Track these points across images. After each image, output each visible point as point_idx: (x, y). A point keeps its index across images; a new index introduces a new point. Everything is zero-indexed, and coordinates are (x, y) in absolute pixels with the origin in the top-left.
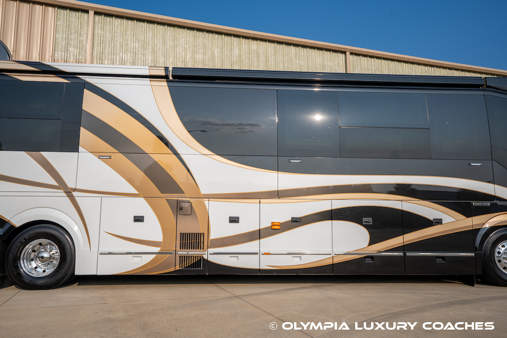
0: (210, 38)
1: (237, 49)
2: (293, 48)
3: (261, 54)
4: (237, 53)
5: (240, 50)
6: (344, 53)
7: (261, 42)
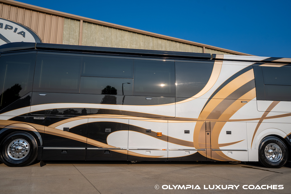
0: (139, 37)
1: (152, 43)
2: (178, 44)
3: (163, 46)
4: (152, 45)
5: (153, 43)
6: (202, 47)
7: (163, 40)
